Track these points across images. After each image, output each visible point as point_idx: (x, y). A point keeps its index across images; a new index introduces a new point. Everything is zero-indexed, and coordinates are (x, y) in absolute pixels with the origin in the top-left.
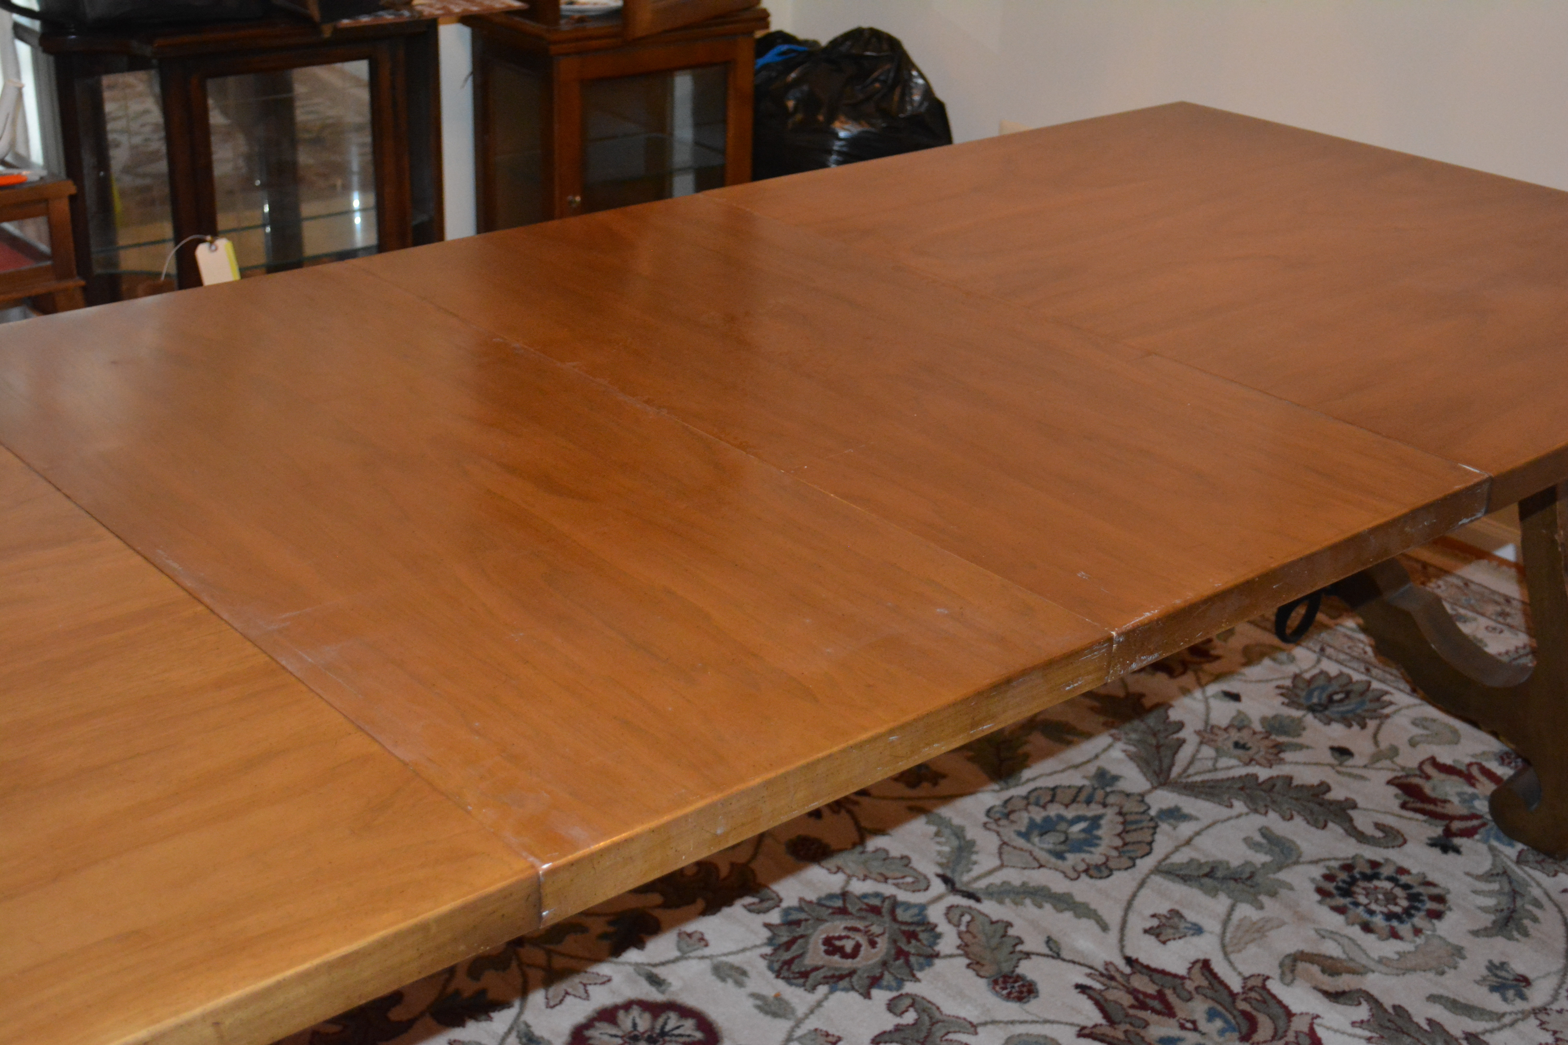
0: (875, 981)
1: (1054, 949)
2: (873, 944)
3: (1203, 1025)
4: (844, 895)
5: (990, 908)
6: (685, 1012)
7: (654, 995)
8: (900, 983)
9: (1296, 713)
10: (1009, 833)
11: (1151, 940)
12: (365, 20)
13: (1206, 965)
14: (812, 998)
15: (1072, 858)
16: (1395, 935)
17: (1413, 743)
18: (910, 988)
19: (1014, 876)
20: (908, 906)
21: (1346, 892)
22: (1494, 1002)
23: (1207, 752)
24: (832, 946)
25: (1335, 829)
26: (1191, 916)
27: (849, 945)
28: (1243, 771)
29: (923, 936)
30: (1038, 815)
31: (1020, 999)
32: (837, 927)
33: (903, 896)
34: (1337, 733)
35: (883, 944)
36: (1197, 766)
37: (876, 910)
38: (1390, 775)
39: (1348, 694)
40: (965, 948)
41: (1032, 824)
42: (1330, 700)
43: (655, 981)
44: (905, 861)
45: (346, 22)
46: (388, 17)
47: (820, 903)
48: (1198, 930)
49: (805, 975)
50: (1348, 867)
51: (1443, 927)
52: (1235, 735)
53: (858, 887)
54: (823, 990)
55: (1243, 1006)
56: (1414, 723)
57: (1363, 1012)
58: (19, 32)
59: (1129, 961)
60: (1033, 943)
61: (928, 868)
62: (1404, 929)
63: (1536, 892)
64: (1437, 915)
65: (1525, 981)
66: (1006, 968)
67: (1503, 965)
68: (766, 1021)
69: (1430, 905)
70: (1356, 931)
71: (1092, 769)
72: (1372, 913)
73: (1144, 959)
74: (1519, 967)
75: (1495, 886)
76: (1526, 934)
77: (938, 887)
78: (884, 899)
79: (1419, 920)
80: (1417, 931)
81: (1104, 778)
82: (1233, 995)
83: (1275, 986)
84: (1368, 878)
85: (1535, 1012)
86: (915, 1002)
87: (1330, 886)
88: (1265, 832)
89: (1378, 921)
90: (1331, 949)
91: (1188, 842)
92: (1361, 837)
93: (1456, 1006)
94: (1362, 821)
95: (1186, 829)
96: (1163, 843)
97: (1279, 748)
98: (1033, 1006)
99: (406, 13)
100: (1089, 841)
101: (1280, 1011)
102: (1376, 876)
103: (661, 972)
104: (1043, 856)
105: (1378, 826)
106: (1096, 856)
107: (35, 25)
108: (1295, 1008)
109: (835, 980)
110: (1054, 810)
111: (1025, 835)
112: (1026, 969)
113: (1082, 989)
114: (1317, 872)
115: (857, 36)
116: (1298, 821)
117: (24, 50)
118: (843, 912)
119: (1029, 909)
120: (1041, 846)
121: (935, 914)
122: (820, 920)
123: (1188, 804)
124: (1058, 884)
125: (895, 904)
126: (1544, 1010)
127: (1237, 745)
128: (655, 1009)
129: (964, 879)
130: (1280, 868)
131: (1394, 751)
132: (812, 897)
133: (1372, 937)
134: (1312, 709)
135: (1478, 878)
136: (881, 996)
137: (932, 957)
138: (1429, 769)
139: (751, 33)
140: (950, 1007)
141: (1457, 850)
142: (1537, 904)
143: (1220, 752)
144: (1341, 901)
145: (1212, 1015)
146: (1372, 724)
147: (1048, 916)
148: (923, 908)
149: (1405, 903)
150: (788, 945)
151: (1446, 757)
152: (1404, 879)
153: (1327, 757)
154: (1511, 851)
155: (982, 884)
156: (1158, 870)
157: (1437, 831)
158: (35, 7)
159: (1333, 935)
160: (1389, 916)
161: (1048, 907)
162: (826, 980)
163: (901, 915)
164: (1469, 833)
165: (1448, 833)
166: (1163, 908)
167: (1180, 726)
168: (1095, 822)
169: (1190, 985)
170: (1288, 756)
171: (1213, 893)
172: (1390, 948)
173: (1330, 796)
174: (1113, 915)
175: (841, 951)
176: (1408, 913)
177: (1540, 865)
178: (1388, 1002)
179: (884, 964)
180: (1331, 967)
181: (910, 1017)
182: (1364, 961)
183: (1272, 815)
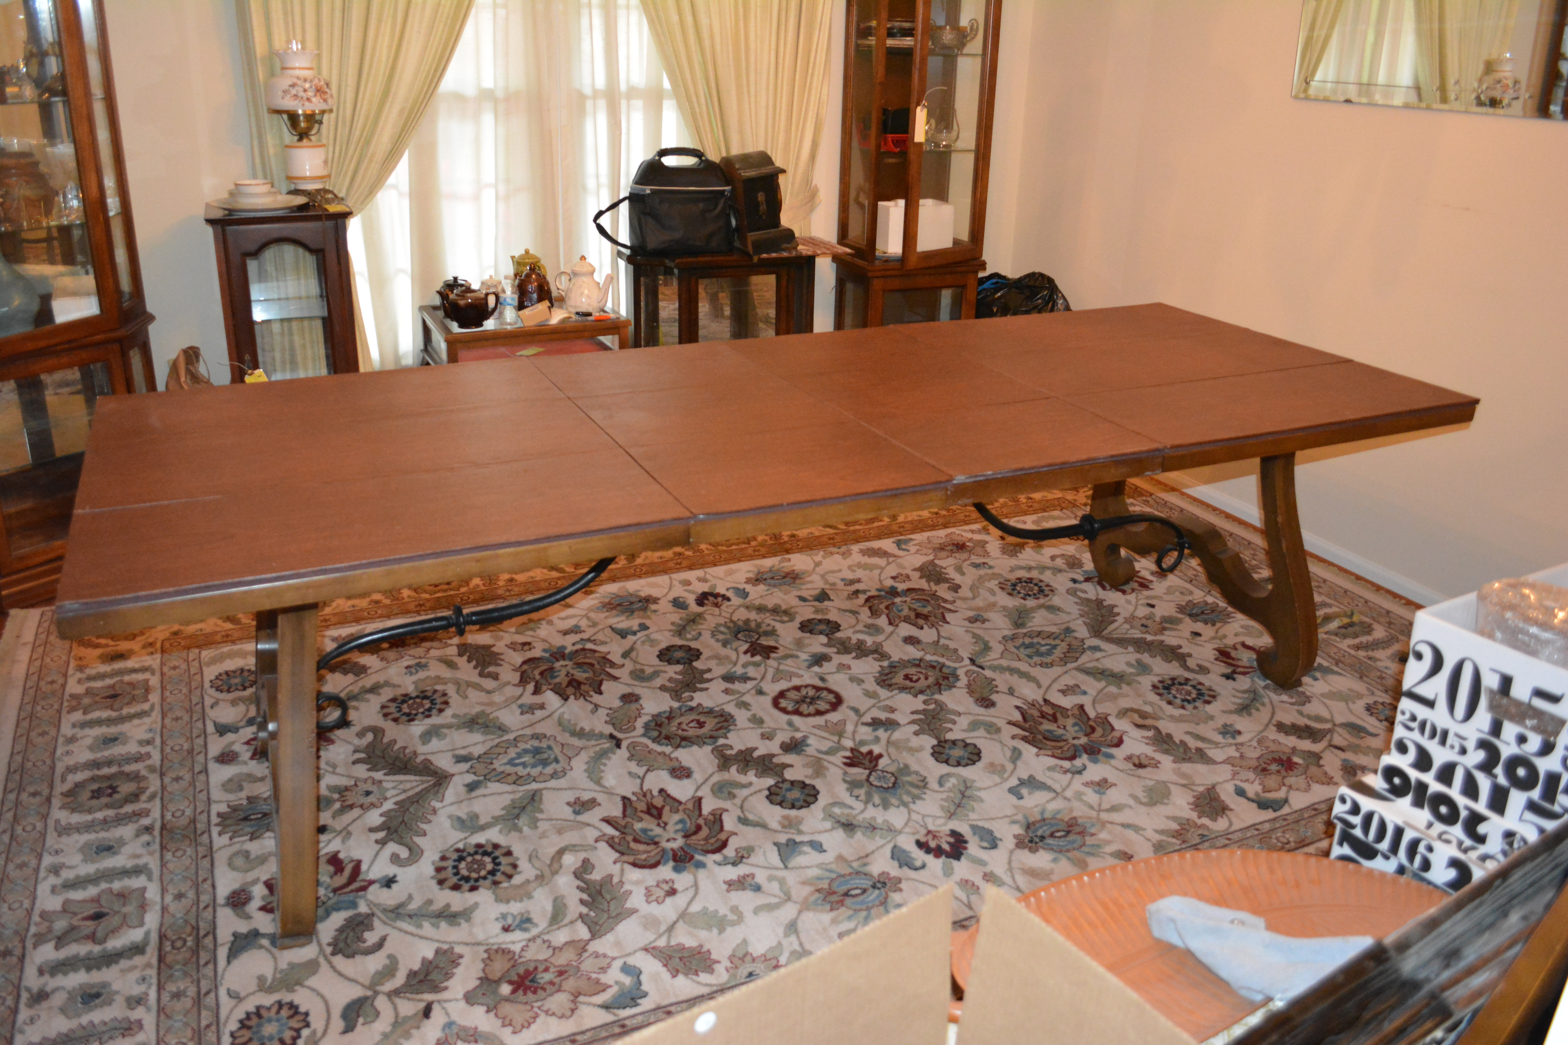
0: (921, 692)
1: (1011, 692)
2: (926, 678)
3: (1069, 728)
4: (921, 660)
5: (988, 673)
6: (830, 691)
7: (820, 684)
8: (933, 694)
9: (1180, 616)
10: (1010, 646)
11: (1060, 694)
12: (774, 255)
13: (1081, 707)
14: (889, 694)
15: (1036, 659)
16: (1183, 707)
17: (1236, 635)
18: (937, 696)
19: (1004, 663)
20: (949, 667)
21: (1165, 688)
22: (1219, 738)
23: (1127, 626)
24: (907, 677)
25: (1175, 664)
26: (1083, 687)
27: (915, 678)
28: (1140, 636)
29: (951, 679)
30: (1027, 641)
31: (987, 707)
32: (912, 671)
33: (948, 663)
34: (1199, 627)
35: (931, 680)
36: (1119, 631)
37: (934, 667)
38: (1216, 646)
39: (1213, 611)
40: (969, 686)
41: (1023, 644)
42: (1203, 613)
43: (822, 679)
44: (956, 650)
45: (765, 256)
46: (785, 254)
47: (908, 661)
48: (1085, 693)
49: (890, 685)
50: (1173, 679)
51: (1208, 708)
52: (1144, 622)
53: (928, 657)
54: (896, 692)
55: (1091, 723)
56: (1242, 627)
57: (1150, 733)
58: (620, 254)
59: (1045, 700)
60: (1002, 687)
61: (965, 654)
62: (1189, 707)
63: (1266, 700)
64: (1208, 702)
65: (1239, 733)
66: (984, 695)
67: (1231, 725)
68: (866, 699)
69: (1207, 698)
70: (1163, 704)
71: (1064, 626)
72: (1175, 697)
73: (1052, 700)
74: (1238, 727)
75: (1246, 696)
76: (1250, 714)
77: (967, 662)
78: (939, 663)
79: (1198, 704)
80: (1195, 708)
81: (1068, 630)
82: (1089, 719)
83: (1112, 719)
84: (1180, 684)
85: (1236, 745)
86: (936, 702)
87: (1160, 685)
88: (1139, 662)
89: (1178, 701)
90: (1148, 709)
91: (1098, 660)
92: (1187, 668)
93: (1198, 737)
94: (1191, 663)
95: (1098, 655)
96: (1084, 659)
97: (1164, 629)
98: (991, 711)
99: (794, 253)
100: (1049, 653)
101: (1109, 728)
102: (1186, 684)
103: (827, 677)
104: (1022, 656)
105: (1198, 665)
106: (1048, 660)
107: (627, 252)
108: (1116, 727)
109: (903, 689)
110: (1035, 640)
111: (1018, 648)
112: (994, 697)
113: (1017, 707)
114: (1156, 679)
115: (1033, 276)
116: (1158, 659)
117: (622, 264)
118: (918, 666)
119: (1007, 675)
120: (1023, 652)
121: (961, 673)
122: (906, 667)
123: (1103, 645)
124: (1023, 667)
125: (943, 665)
126: (1242, 744)
127: (1143, 625)
128: (818, 689)
129: (980, 661)
130: (1139, 675)
131: (1225, 636)
132: (906, 658)
133: (1170, 707)
134: (1190, 615)
135: (1238, 691)
136: (922, 697)
137: (951, 687)
138: (1239, 647)
139: (977, 272)
140: (951, 705)
141: (1234, 679)
142: (1263, 704)
143: (1132, 627)
144: (1161, 691)
145: (1075, 725)
146: (1218, 625)
147: (1015, 680)
148: (955, 669)
149: (1194, 696)
150: (887, 675)
151: (1250, 642)
152: (1199, 687)
153: (1187, 634)
154: (1261, 683)
155: (988, 664)
156: (1078, 669)
157: (1229, 670)
158: (628, 244)
159: (1151, 704)
160: (1183, 700)
161: (1016, 676)
162: (899, 688)
163: (945, 670)
164: (1244, 674)
165: (1234, 672)
166: (1071, 683)
167: (1118, 614)
168: (1055, 647)
169: (1070, 713)
170: (1167, 633)
171: (1099, 680)
172: (1178, 712)
173: (1180, 651)
174: (1045, 683)
175: (911, 680)
176: (1194, 700)
177: (1275, 691)
178: (1164, 731)
179: (929, 687)
180: (1143, 715)
181: (932, 707)
182: (1161, 714)
183: (1146, 655)
